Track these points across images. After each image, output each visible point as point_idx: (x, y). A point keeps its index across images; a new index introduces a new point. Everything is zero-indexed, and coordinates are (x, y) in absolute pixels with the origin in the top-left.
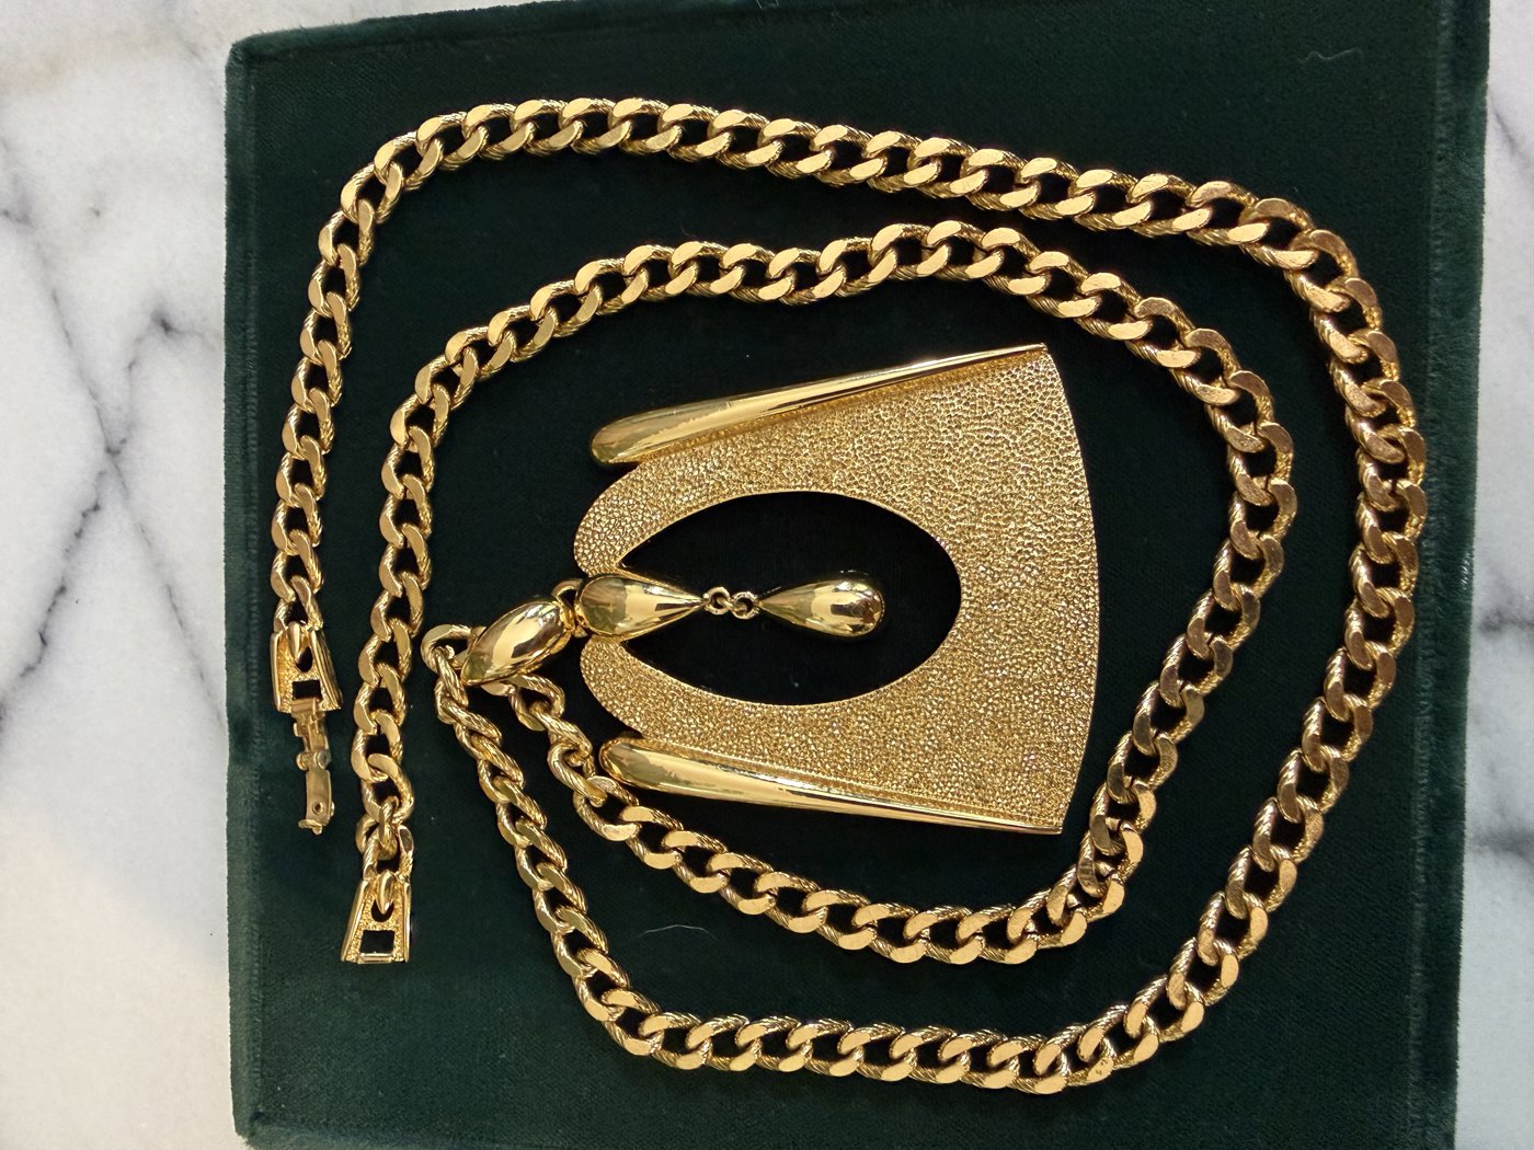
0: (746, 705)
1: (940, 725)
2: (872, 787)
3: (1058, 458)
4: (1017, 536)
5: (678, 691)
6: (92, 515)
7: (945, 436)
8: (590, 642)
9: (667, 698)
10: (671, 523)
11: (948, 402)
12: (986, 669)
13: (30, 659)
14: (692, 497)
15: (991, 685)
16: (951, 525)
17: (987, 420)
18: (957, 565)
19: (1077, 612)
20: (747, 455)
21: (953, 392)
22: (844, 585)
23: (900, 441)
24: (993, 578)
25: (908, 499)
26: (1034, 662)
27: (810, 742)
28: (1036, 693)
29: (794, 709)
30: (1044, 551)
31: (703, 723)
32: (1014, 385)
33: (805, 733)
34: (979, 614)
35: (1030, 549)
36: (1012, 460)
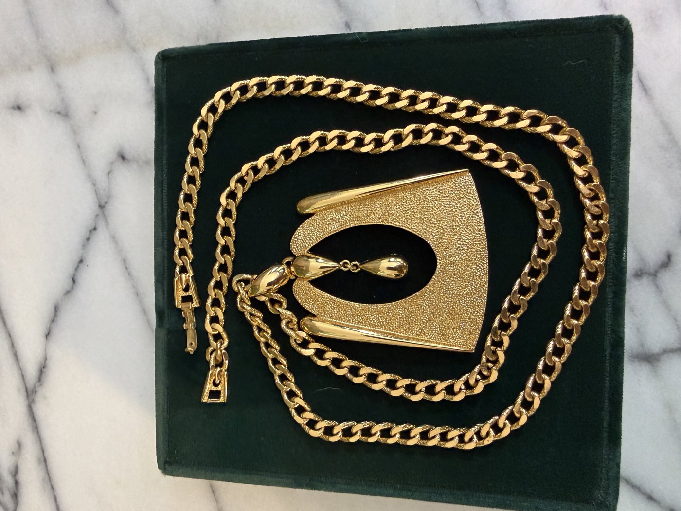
0: (357, 304)
1: (429, 312)
2: (403, 335)
3: (473, 212)
4: (458, 241)
5: (330, 299)
6: (94, 232)
7: (431, 204)
8: (296, 281)
9: (326, 302)
10: (327, 236)
11: (432, 191)
12: (446, 291)
13: (68, 288)
14: (335, 226)
15: (448, 297)
16: (433, 237)
17: (446, 198)
18: (436, 252)
19: (480, 269)
20: (356, 211)
21: (434, 187)
22: (392, 259)
23: (414, 205)
24: (449, 257)
25: (417, 227)
26: (464, 288)
27: (380, 318)
28: (465, 300)
29: (374, 306)
30: (468, 247)
31: (339, 311)
32: (457, 185)
33: (378, 315)
34: (444, 270)
35: (463, 246)
36: (456, 213)
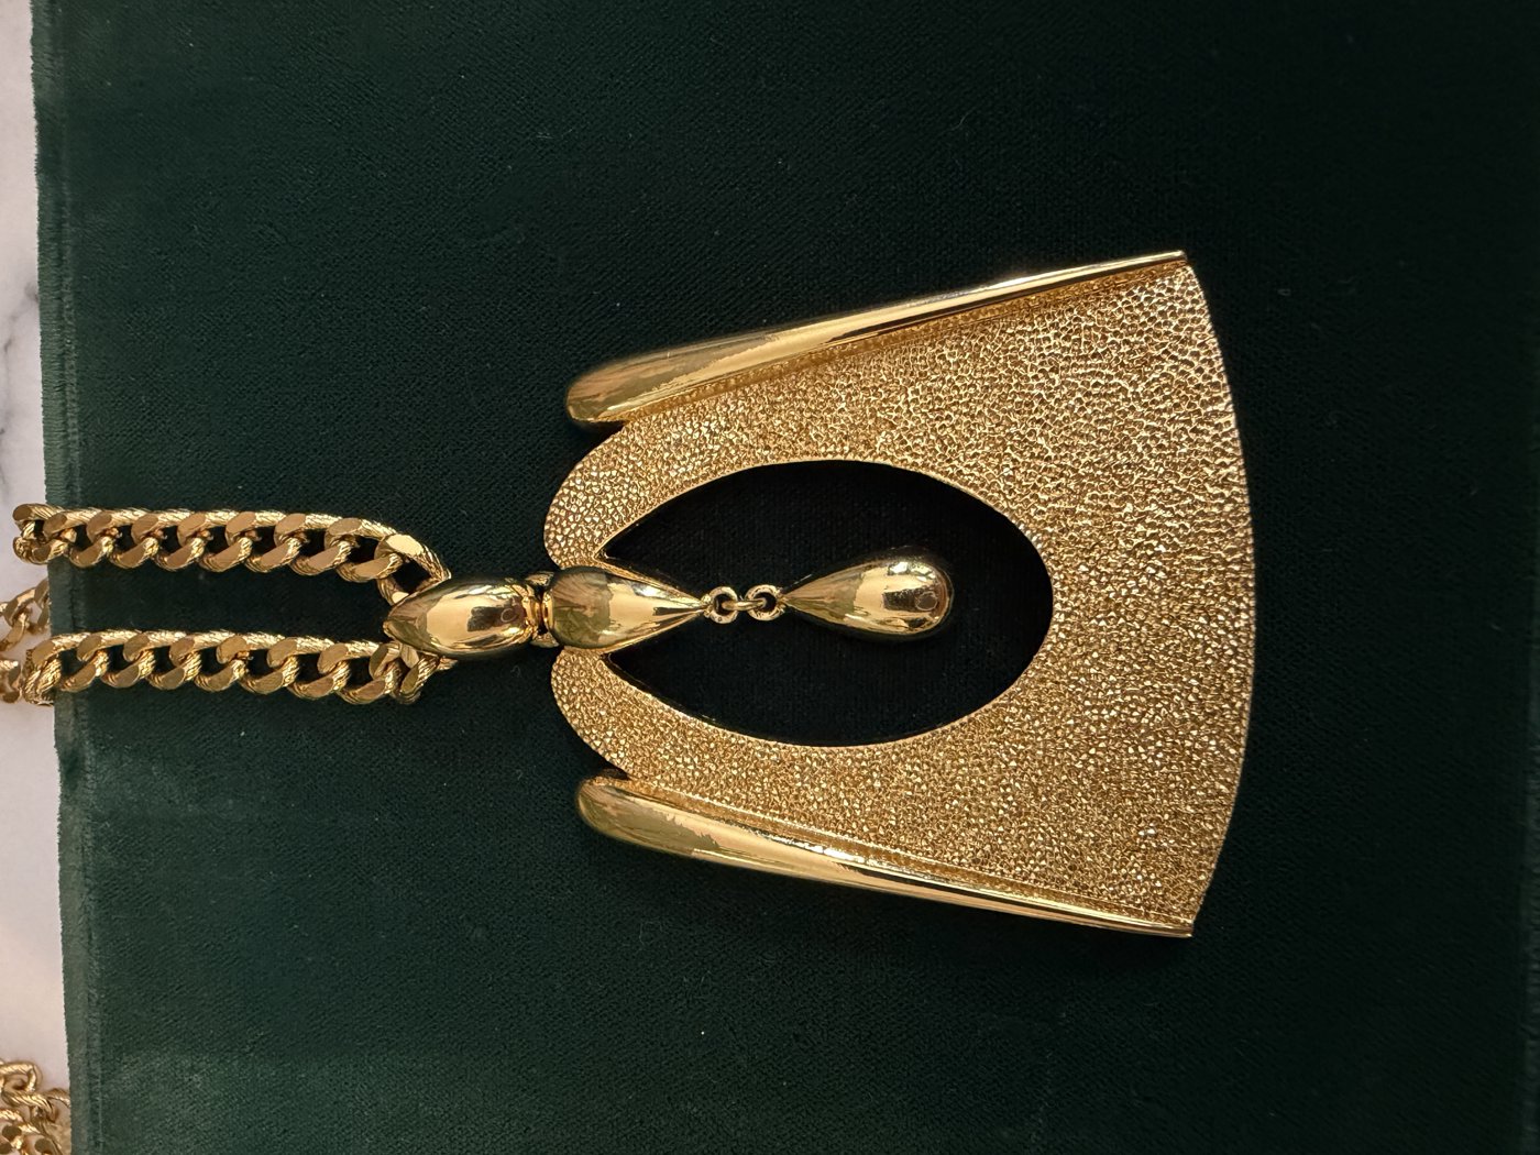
0: (755, 743)
1: (1021, 783)
2: (924, 860)
3: (1199, 412)
4: (1136, 523)
5: (670, 721)
7: (1035, 383)
8: (563, 653)
9: (657, 730)
10: (662, 502)
11: (1041, 336)
12: (1086, 708)
14: (690, 468)
15: (1093, 729)
16: (1040, 508)
17: (1096, 361)
18: (1049, 564)
19: (1221, 632)
20: (763, 412)
21: (1048, 322)
22: (901, 565)
23: (972, 390)
24: (1099, 582)
25: (981, 471)
26: (1157, 700)
27: (842, 795)
28: (1159, 744)
29: (819, 752)
30: (1175, 545)
31: (703, 765)
32: (1137, 311)
33: (835, 784)
34: (1078, 635)
35: (1155, 543)
36: (1130, 417)
